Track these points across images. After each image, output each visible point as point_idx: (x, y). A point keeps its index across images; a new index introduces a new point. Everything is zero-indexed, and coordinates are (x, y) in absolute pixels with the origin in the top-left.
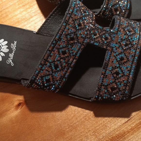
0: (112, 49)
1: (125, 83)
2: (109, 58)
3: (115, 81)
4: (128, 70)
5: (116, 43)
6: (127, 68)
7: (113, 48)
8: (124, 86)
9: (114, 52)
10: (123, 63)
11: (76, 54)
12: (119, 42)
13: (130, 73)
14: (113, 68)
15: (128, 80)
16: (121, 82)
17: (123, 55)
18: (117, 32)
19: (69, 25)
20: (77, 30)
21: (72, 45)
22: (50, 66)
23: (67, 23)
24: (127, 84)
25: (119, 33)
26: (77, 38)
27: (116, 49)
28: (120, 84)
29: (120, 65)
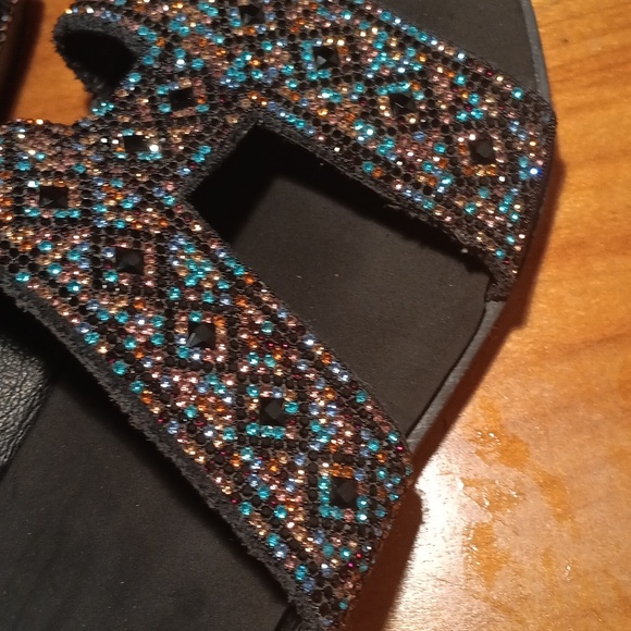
0: (259, 86)
1: (469, 84)
2: (307, 116)
3: (445, 128)
4: (401, 47)
5: (231, 57)
6: (387, 49)
7: (250, 81)
8: (481, 92)
9: (276, 84)
10: (355, 57)
11: (229, 276)
12: (228, 41)
13: (417, 45)
14: (369, 113)
15: (456, 66)
16: (458, 100)
17: (307, 46)
18: (165, 33)
19: (36, 251)
20: (86, 222)
21: (167, 276)
22: (263, 448)
23: (24, 259)
24: (476, 77)
25: (172, 27)
26: (136, 233)
27: (263, 67)
28: (469, 107)
29: (359, 78)
